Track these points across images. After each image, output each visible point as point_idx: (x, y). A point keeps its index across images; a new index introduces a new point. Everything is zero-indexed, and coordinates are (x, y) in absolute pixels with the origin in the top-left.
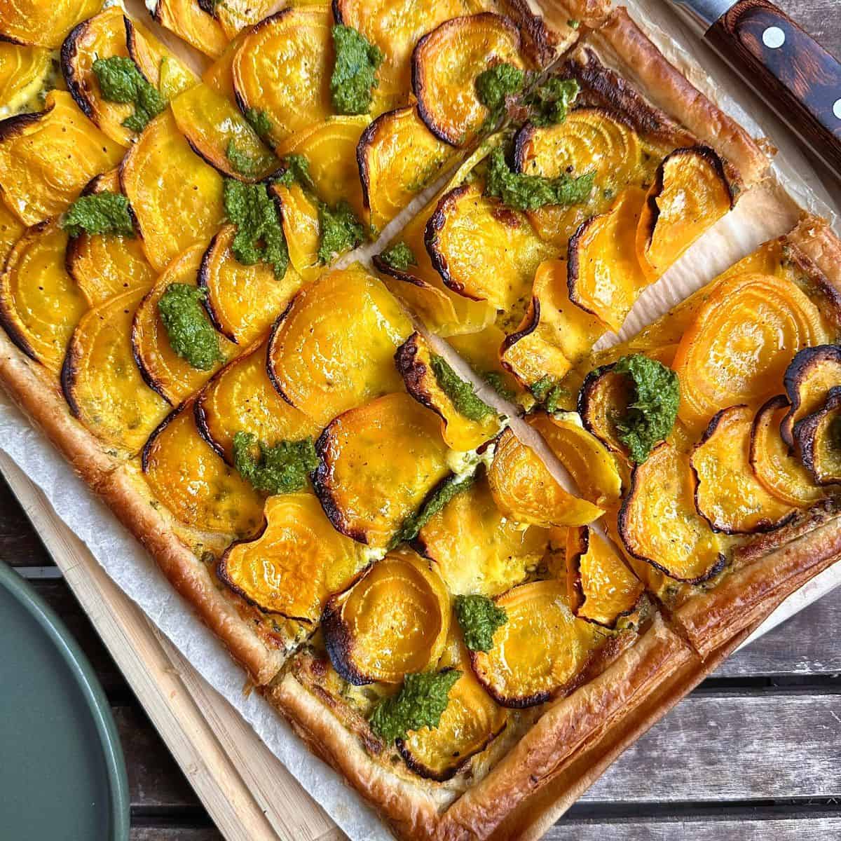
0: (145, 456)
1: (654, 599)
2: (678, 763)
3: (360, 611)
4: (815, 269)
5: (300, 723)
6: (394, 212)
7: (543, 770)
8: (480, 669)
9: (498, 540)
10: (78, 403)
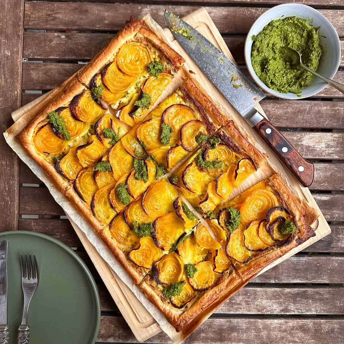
0: (110, 225)
1: (233, 266)
2: (239, 304)
3: (162, 266)
4: (276, 188)
5: (146, 293)
6: (174, 166)
7: (204, 307)
8: (190, 282)
9: (196, 250)
10: (95, 213)
